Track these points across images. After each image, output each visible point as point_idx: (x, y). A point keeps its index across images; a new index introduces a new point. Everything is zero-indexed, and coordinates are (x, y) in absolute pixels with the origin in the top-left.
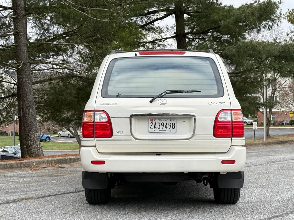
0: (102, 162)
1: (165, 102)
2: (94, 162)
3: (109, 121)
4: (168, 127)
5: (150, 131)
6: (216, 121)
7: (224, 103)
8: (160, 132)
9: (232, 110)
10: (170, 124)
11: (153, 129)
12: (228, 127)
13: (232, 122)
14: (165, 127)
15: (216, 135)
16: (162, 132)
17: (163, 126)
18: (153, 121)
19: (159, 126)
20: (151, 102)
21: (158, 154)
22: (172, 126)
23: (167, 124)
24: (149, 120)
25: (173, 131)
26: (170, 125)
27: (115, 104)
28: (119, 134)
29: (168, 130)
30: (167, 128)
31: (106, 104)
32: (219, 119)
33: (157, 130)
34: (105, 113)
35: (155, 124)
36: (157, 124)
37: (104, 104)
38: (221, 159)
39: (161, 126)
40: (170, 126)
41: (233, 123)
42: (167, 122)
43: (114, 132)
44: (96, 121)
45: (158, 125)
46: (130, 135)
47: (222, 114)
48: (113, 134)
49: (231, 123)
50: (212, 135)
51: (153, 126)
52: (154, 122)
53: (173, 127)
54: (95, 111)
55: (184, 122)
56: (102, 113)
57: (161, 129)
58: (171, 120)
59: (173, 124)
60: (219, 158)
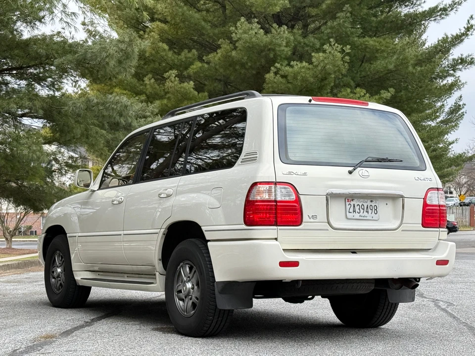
0: (295, 264)
1: (366, 174)
2: (283, 264)
3: (298, 200)
4: (370, 211)
5: (349, 217)
6: (425, 205)
7: (431, 180)
8: (361, 218)
9: (438, 190)
10: (371, 207)
11: (352, 214)
12: (436, 213)
13: (439, 206)
14: (366, 212)
15: (425, 224)
16: (363, 218)
17: (364, 209)
18: (350, 202)
19: (359, 209)
20: (350, 172)
21: (354, 252)
22: (373, 210)
23: (367, 207)
24: (347, 200)
25: (375, 217)
27: (305, 174)
28: (312, 220)
29: (369, 216)
30: (368, 212)
31: (292, 173)
32: (428, 202)
33: (357, 216)
34: (291, 187)
35: (354, 206)
36: (356, 206)
37: (290, 173)
38: (434, 258)
39: (361, 209)
40: (372, 210)
41: (441, 208)
42: (367, 204)
43: (305, 217)
44: (279, 199)
45: (357, 208)
46: (326, 223)
47: (429, 195)
48: (304, 220)
49: (438, 208)
50: (419, 224)
51: (351, 210)
52: (352, 203)
53: (376, 211)
54: (276, 183)
55: (387, 204)
56: (287, 187)
57: (361, 214)
58: (371, 201)
59: (375, 207)
60: (433, 257)
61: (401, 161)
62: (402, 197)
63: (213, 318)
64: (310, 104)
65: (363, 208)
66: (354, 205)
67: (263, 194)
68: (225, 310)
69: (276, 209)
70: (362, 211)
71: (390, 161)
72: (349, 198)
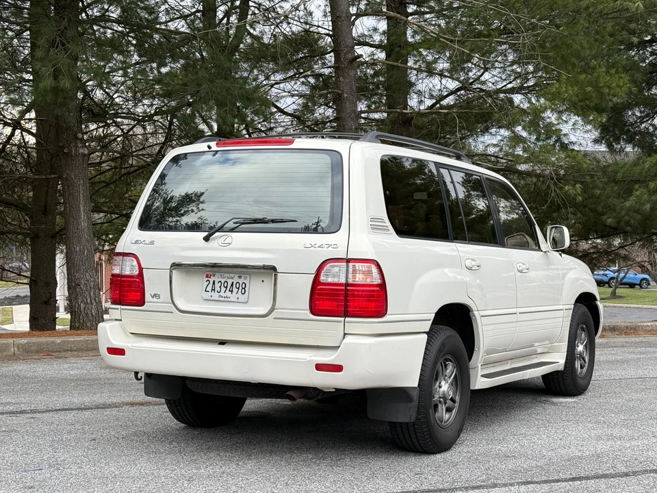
0: (121, 352)
1: (229, 240)
2: (111, 351)
3: (141, 275)
4: (235, 290)
5: (204, 298)
6: (316, 282)
7: (335, 246)
8: (221, 299)
9: (348, 261)
10: (238, 284)
11: (210, 294)
12: (339, 295)
13: (347, 284)
14: (230, 291)
15: (316, 309)
16: (223, 299)
17: (226, 288)
18: (210, 278)
19: (220, 287)
20: (207, 239)
21: (222, 343)
22: (241, 288)
23: (232, 285)
24: (205, 276)
25: (243, 298)
26: (238, 286)
27: (152, 243)
28: (155, 300)
29: (233, 297)
30: (232, 291)
31: (140, 242)
32: (322, 279)
33: (215, 296)
34: (136, 259)
35: (214, 283)
36: (216, 283)
37: (137, 242)
39: (222, 287)
40: (238, 288)
41: (349, 288)
42: (233, 281)
43: (148, 297)
45: (217, 285)
46: (169, 303)
47: (327, 267)
48: (146, 300)
49: (343, 287)
50: (307, 310)
51: (209, 288)
52: (211, 280)
53: (243, 290)
54: (123, 255)
55: (263, 281)
56: (132, 258)
57: (222, 293)
58: (240, 277)
59: (244, 285)
61: (296, 221)
64: (209, 151)
65: (225, 286)
66: (214, 281)
70: (223, 289)
71: (282, 221)
72: (213, 269)
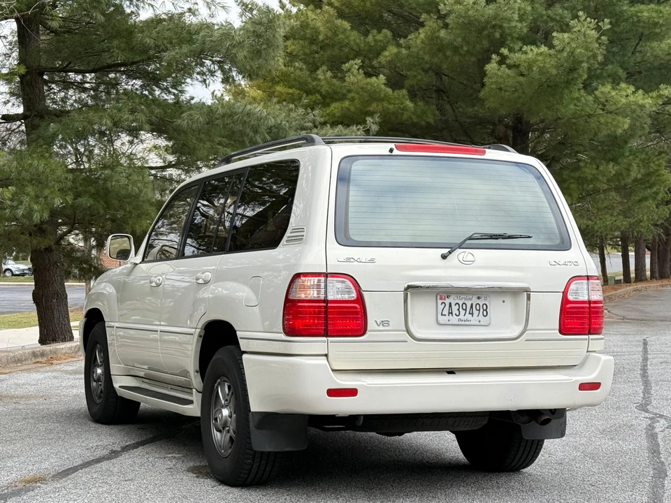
0: (352, 392)
1: (470, 258)
2: (332, 393)
3: (360, 299)
4: (476, 312)
5: (441, 322)
6: (565, 301)
7: (576, 264)
8: (461, 323)
9: (588, 278)
10: (478, 306)
11: (446, 318)
12: (584, 313)
13: (590, 302)
14: (470, 313)
15: (564, 330)
16: (463, 323)
17: (466, 310)
18: (445, 299)
19: (458, 310)
20: (444, 257)
21: (451, 372)
22: (481, 310)
23: (472, 307)
24: (439, 297)
25: (484, 320)
26: (478, 308)
27: (372, 261)
28: (381, 328)
29: (474, 319)
30: (472, 314)
31: (352, 260)
32: (570, 297)
33: (454, 319)
34: (350, 281)
35: (450, 306)
36: (453, 305)
37: (348, 260)
38: (576, 381)
39: (461, 309)
40: (479, 310)
41: (592, 305)
42: (471, 302)
43: (371, 324)
44: (330, 297)
45: (455, 309)
46: (403, 331)
47: (572, 286)
48: (368, 328)
49: (588, 305)
50: (556, 330)
51: (446, 312)
52: (447, 301)
53: (485, 313)
54: (326, 275)
55: (504, 302)
56: (344, 279)
57: (461, 316)
58: (479, 298)
59: (485, 306)
60: (574, 379)
61: (530, 237)
62: (527, 291)
63: (253, 461)
64: (390, 156)
65: (464, 308)
66: (450, 304)
67: (309, 291)
68: (262, 452)
69: (326, 312)
70: (462, 312)
71: (510, 237)
72: (442, 293)
